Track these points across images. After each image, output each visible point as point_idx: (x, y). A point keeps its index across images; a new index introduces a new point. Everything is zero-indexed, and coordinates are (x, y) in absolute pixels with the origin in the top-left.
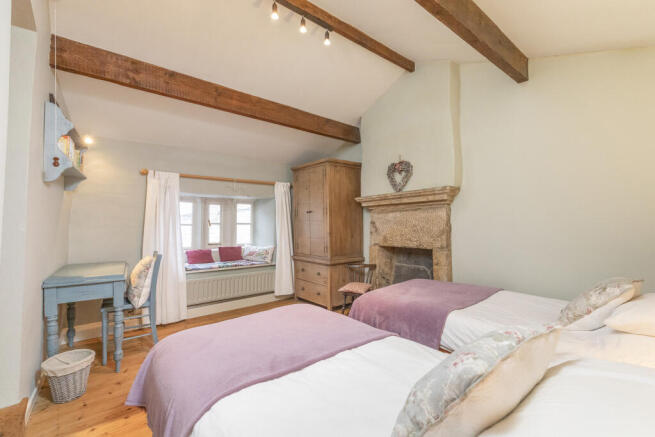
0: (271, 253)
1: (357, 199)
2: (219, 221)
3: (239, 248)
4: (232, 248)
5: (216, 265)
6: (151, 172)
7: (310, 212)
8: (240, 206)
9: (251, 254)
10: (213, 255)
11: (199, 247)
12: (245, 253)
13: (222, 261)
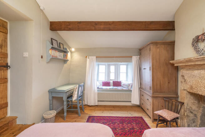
0: (131, 85)
1: (171, 62)
2: (114, 72)
3: (120, 82)
4: (118, 82)
5: (111, 87)
6: (88, 57)
7: (145, 69)
8: (121, 66)
9: (124, 85)
10: (111, 84)
11: (106, 80)
12: (122, 84)
13: (113, 86)
